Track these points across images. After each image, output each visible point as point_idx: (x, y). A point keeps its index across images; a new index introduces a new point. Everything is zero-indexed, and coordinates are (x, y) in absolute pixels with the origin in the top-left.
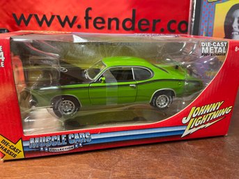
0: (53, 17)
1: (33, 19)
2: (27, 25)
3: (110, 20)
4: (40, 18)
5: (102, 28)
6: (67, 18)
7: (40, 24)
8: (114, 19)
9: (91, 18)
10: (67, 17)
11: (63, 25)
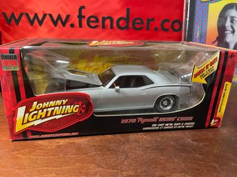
0: (45, 15)
1: (24, 18)
2: (18, 24)
3: (104, 19)
4: (32, 16)
5: (96, 27)
6: (59, 17)
7: (32, 22)
8: (108, 18)
9: (84, 17)
10: (59, 15)
11: (55, 23)
